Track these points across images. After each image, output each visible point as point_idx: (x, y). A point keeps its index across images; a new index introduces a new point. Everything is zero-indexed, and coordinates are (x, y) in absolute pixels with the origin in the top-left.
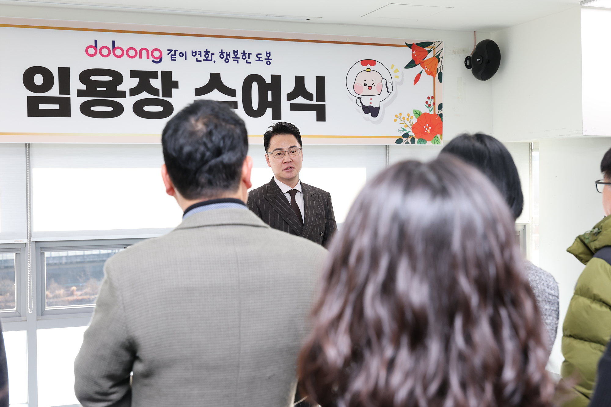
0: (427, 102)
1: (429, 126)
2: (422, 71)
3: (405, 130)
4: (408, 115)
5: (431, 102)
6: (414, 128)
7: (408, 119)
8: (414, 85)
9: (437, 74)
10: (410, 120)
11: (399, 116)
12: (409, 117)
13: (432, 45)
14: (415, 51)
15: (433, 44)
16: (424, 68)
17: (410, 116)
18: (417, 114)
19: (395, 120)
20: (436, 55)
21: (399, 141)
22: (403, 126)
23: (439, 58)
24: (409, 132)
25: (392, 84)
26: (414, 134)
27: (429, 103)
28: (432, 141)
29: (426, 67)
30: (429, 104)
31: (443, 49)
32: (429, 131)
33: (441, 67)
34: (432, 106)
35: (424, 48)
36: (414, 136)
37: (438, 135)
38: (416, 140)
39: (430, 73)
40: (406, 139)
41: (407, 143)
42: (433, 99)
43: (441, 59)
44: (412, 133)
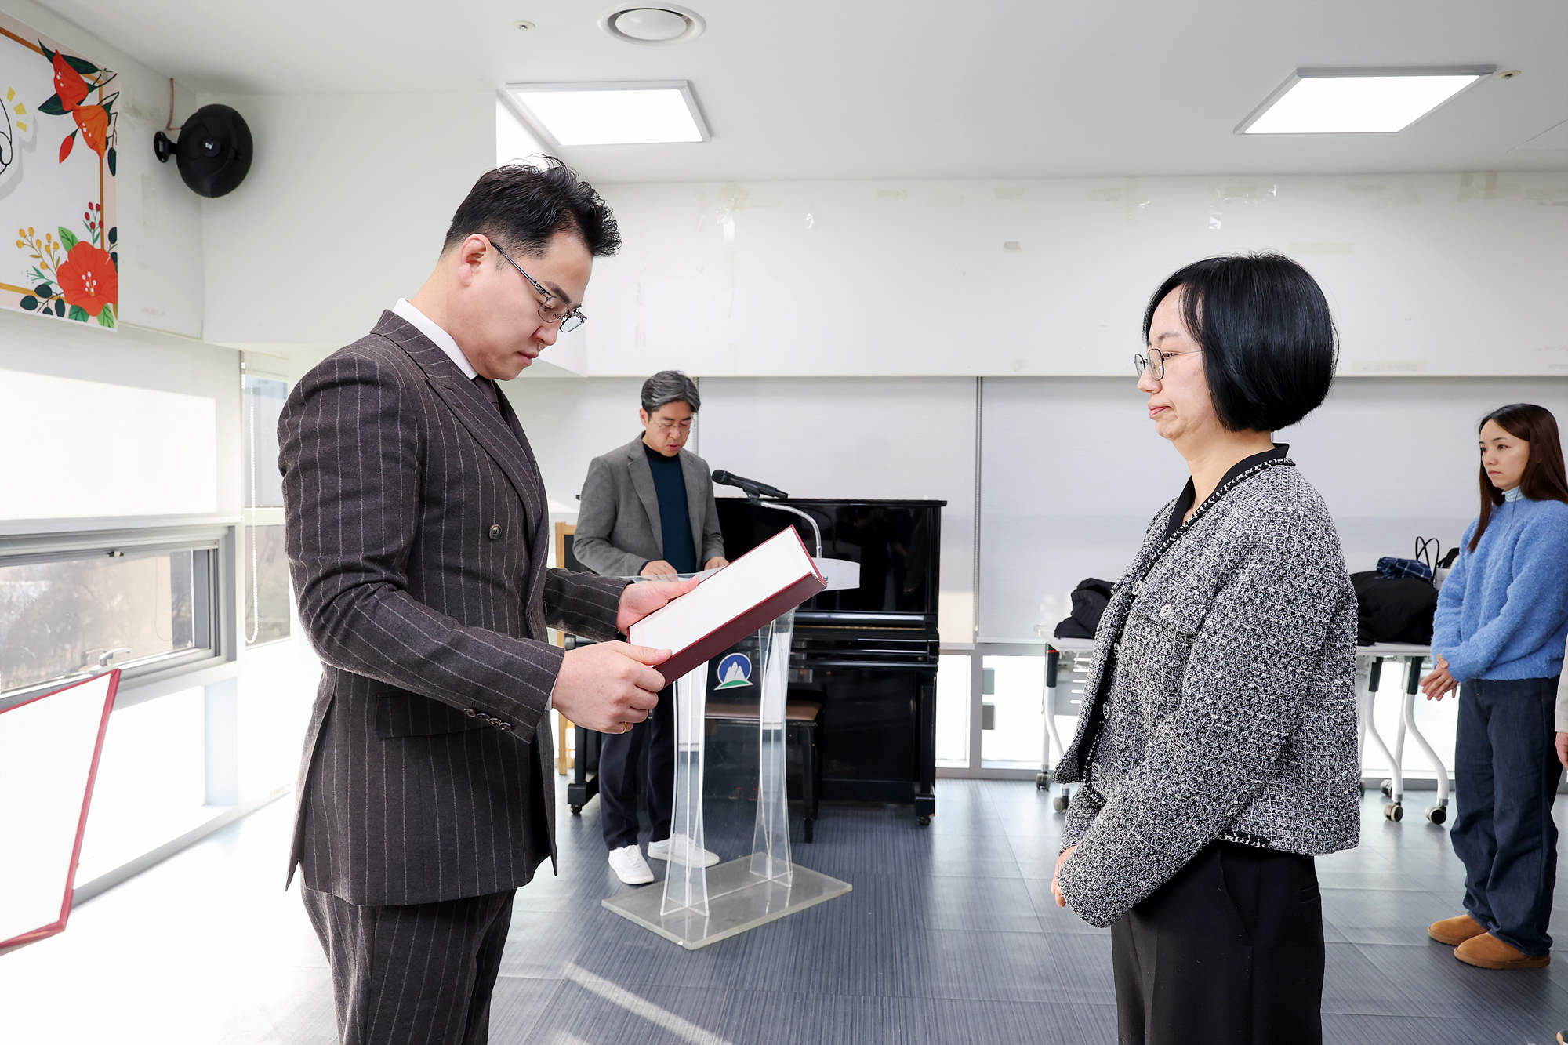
0: (87, 216)
1: (93, 278)
2: (76, 132)
3: (41, 276)
4: (49, 236)
5: (95, 216)
6: (62, 272)
7: (47, 247)
8: (60, 162)
9: (107, 151)
10: (52, 251)
11: (27, 233)
12: (49, 242)
13: (96, 75)
14: (60, 73)
15: (99, 73)
16: (80, 125)
17: (52, 241)
18: (68, 239)
19: (20, 244)
20: (104, 103)
21: (29, 303)
22: (37, 263)
23: (111, 112)
24: (51, 282)
25: (11, 143)
26: (62, 291)
27: (92, 219)
28: (99, 315)
29: (84, 125)
30: (92, 223)
31: (118, 93)
32: (92, 290)
33: (113, 136)
34: (98, 230)
35: (81, 76)
36: (63, 296)
37: (110, 305)
38: (68, 307)
39: (93, 144)
40: (44, 300)
41: (47, 311)
42: (99, 212)
43: (113, 117)
44: (59, 287)
